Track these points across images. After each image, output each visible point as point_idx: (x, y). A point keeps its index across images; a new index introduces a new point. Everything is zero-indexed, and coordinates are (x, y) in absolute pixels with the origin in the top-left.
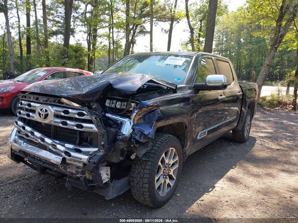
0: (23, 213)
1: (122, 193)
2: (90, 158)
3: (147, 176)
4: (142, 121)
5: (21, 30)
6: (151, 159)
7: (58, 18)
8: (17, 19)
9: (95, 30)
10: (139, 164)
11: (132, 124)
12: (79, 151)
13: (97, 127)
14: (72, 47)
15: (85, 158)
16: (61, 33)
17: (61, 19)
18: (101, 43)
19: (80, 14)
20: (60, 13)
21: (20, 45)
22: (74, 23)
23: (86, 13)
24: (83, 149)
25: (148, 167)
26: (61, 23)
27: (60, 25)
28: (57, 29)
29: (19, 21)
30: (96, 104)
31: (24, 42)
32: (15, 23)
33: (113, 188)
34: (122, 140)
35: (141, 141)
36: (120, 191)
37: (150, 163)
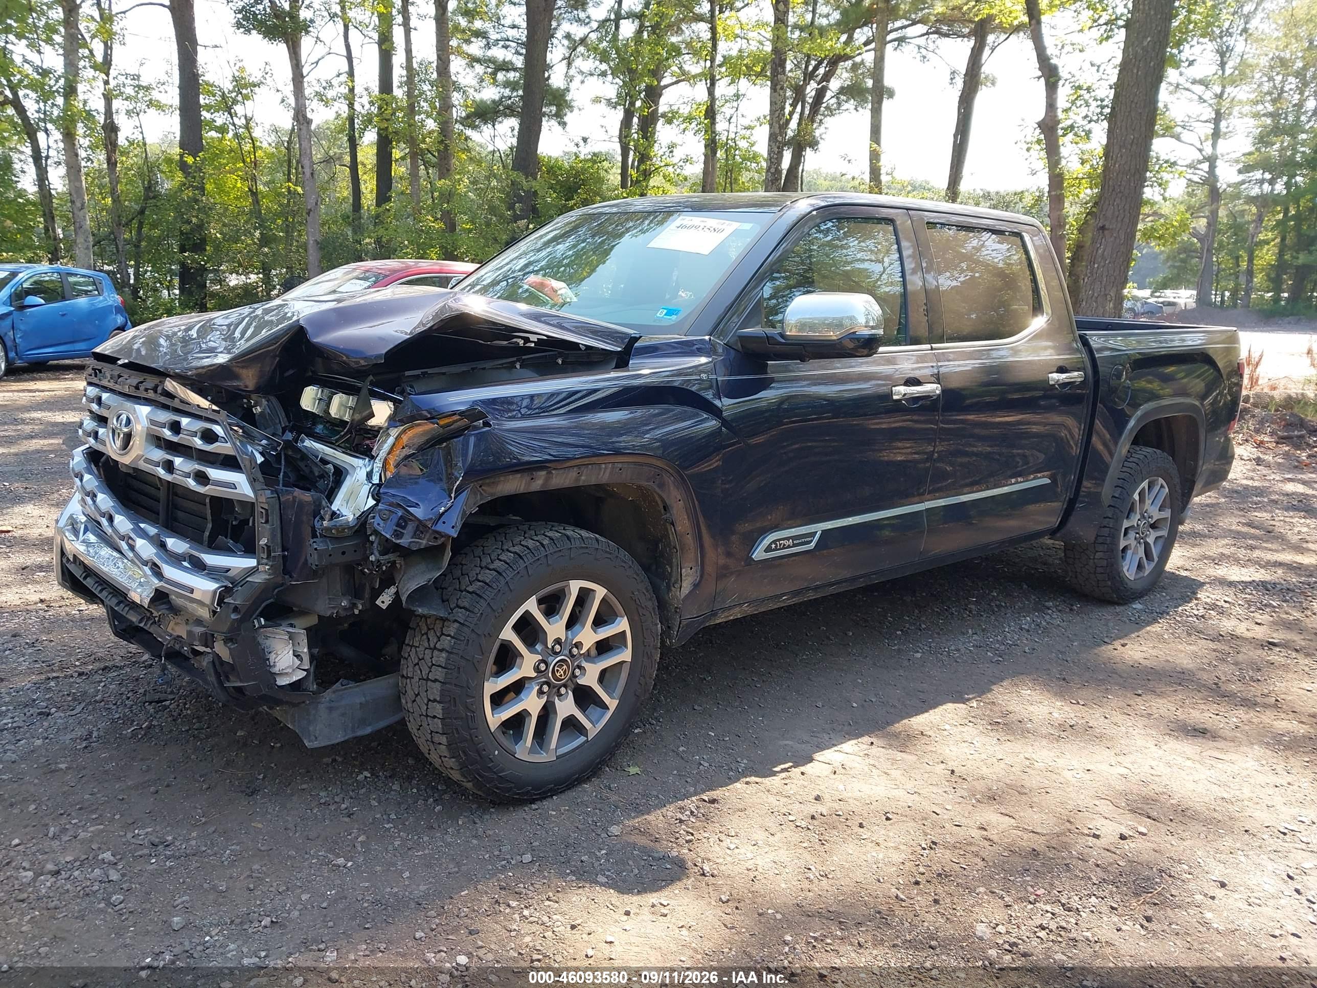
0: (63, 766)
1: (368, 730)
2: (226, 592)
3: (438, 674)
4: (416, 469)
5: (357, 107)
6: (460, 615)
7: (506, 47)
8: (345, 62)
9: (654, 94)
10: (424, 630)
11: (376, 480)
12: (199, 567)
13: (252, 481)
14: (553, 169)
15: (204, 586)
16: (510, 111)
17: (517, 53)
18: (672, 147)
19: (595, 25)
20: (514, 27)
21: (354, 166)
22: (569, 65)
23: (619, 17)
24: (212, 559)
25: (446, 642)
26: (515, 70)
27: (512, 75)
28: (497, 98)
29: (351, 74)
30: (264, 402)
31: (367, 152)
32: (335, 82)
33: (331, 709)
34: (327, 535)
35: (404, 541)
36: (363, 722)
37: (452, 629)
